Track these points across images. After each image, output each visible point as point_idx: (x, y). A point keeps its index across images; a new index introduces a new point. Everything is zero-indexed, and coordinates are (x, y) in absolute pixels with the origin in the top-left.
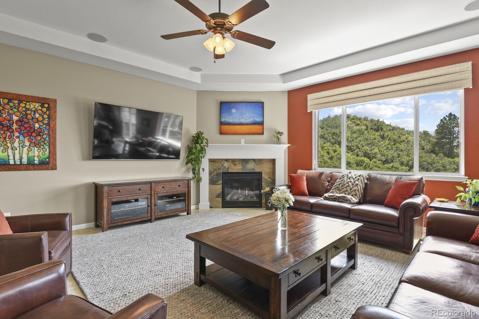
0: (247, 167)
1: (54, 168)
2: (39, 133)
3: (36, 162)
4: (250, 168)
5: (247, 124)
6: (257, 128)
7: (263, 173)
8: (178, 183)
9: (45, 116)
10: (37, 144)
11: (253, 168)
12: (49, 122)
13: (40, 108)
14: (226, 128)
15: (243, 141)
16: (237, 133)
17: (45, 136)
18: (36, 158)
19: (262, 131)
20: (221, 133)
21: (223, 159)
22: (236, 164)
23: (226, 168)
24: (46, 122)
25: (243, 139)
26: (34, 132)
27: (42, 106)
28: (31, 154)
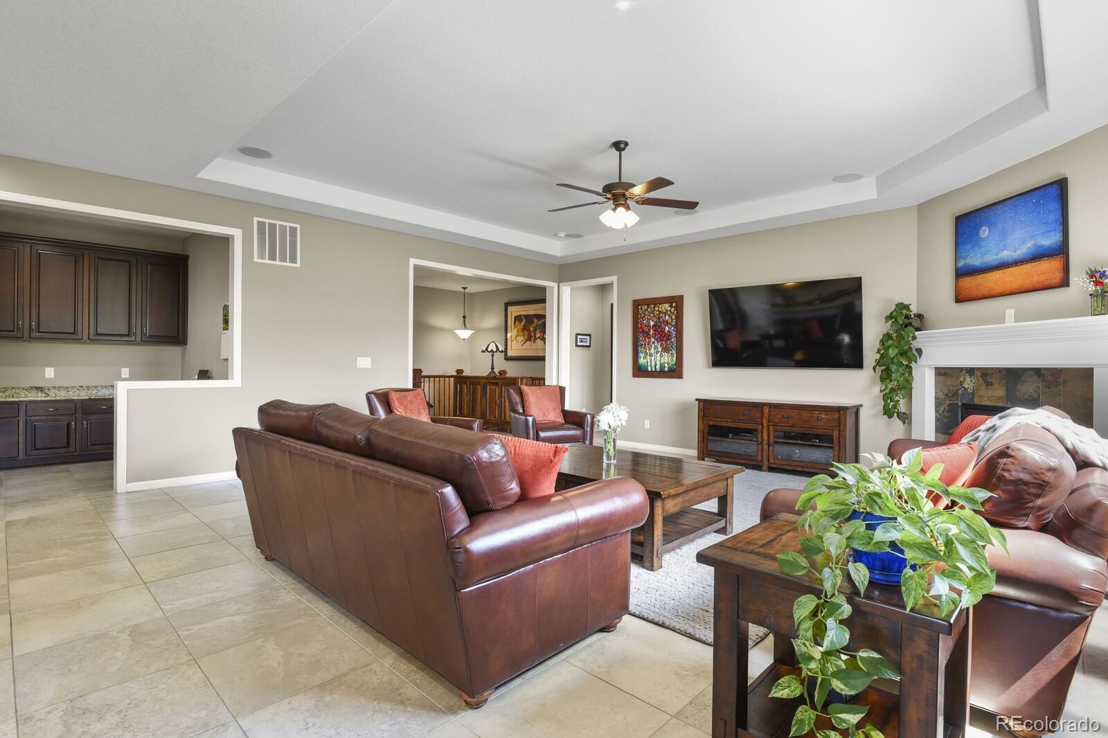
0: (1020, 392)
1: (680, 376)
2: (668, 336)
3: (666, 369)
4: (1027, 396)
5: (1016, 263)
8: (816, 414)
9: (674, 317)
10: (665, 350)
11: (1034, 397)
12: (676, 324)
13: (669, 309)
14: (968, 282)
15: (1010, 313)
16: (995, 292)
17: (673, 340)
18: (666, 365)
19: (1065, 274)
20: (959, 299)
21: (961, 369)
22: (991, 384)
23: (969, 394)
24: (674, 323)
25: (1009, 308)
26: (665, 336)
27: (671, 307)
28: (662, 361)
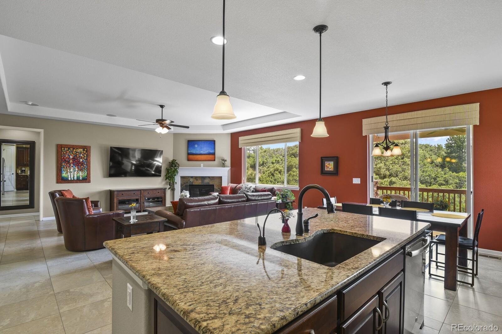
1: (89, 182)
2: (82, 164)
3: (81, 179)
4: (206, 182)
5: (204, 154)
6: (211, 157)
7: (215, 185)
8: (158, 191)
9: (85, 155)
10: (81, 170)
11: (208, 182)
12: (87, 158)
13: (83, 151)
14: (191, 156)
15: (202, 165)
16: (198, 160)
17: (85, 166)
18: (81, 177)
19: (214, 159)
20: (189, 160)
21: (189, 177)
22: (198, 180)
23: (191, 182)
24: (85, 158)
25: (202, 164)
26: (80, 163)
27: (84, 150)
28: (78, 175)
